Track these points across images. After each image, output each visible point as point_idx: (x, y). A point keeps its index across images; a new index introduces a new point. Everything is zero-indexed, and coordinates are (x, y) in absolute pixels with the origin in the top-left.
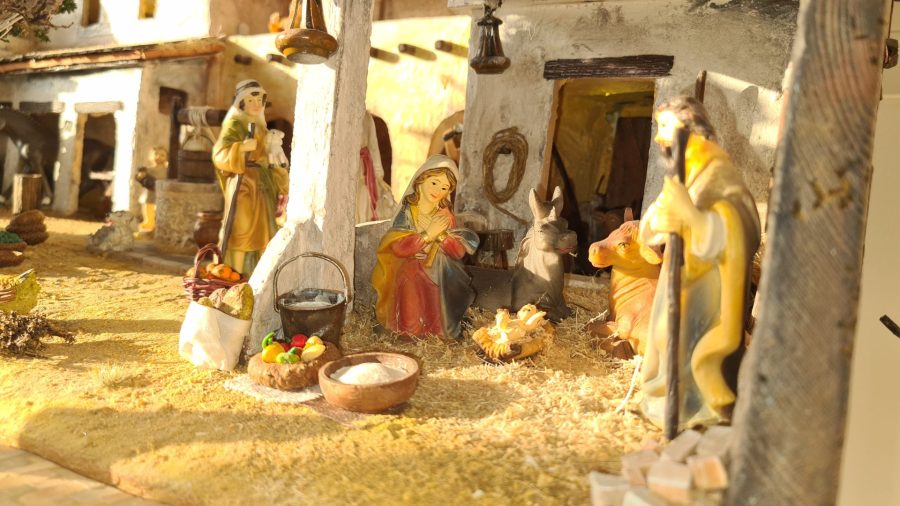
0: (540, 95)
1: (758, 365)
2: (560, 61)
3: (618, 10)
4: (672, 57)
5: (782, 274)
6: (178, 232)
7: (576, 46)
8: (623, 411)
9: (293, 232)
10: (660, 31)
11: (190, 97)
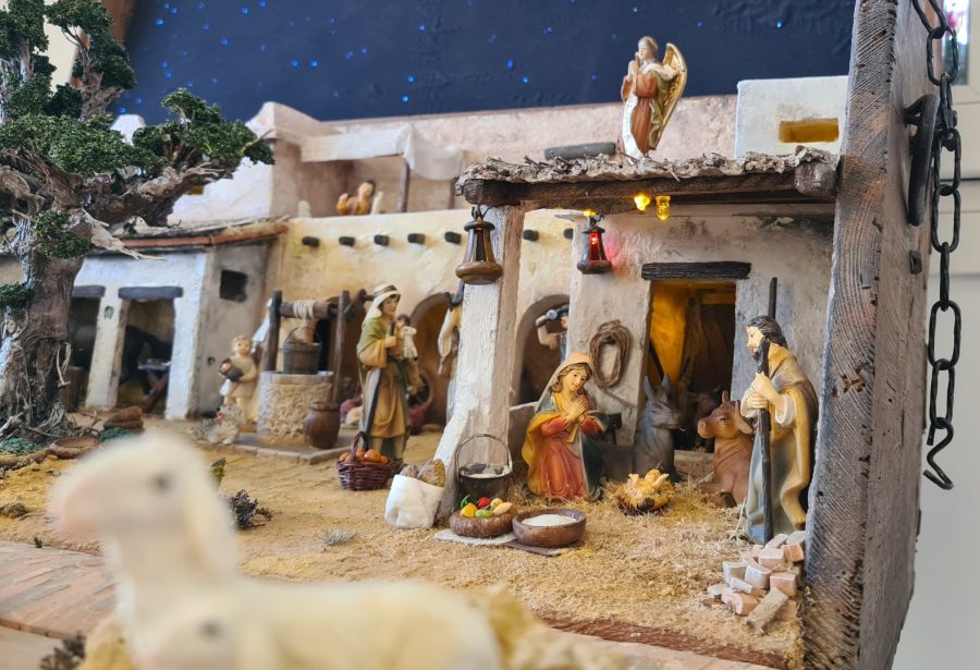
0: (639, 292)
1: (818, 485)
2: (655, 264)
3: (703, 223)
4: (750, 264)
5: (829, 432)
6: (287, 423)
7: (670, 253)
8: (735, 537)
9: (466, 417)
10: (738, 242)
11: (250, 280)
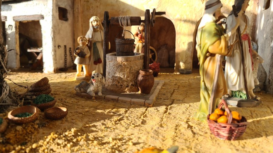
6: (127, 82)
